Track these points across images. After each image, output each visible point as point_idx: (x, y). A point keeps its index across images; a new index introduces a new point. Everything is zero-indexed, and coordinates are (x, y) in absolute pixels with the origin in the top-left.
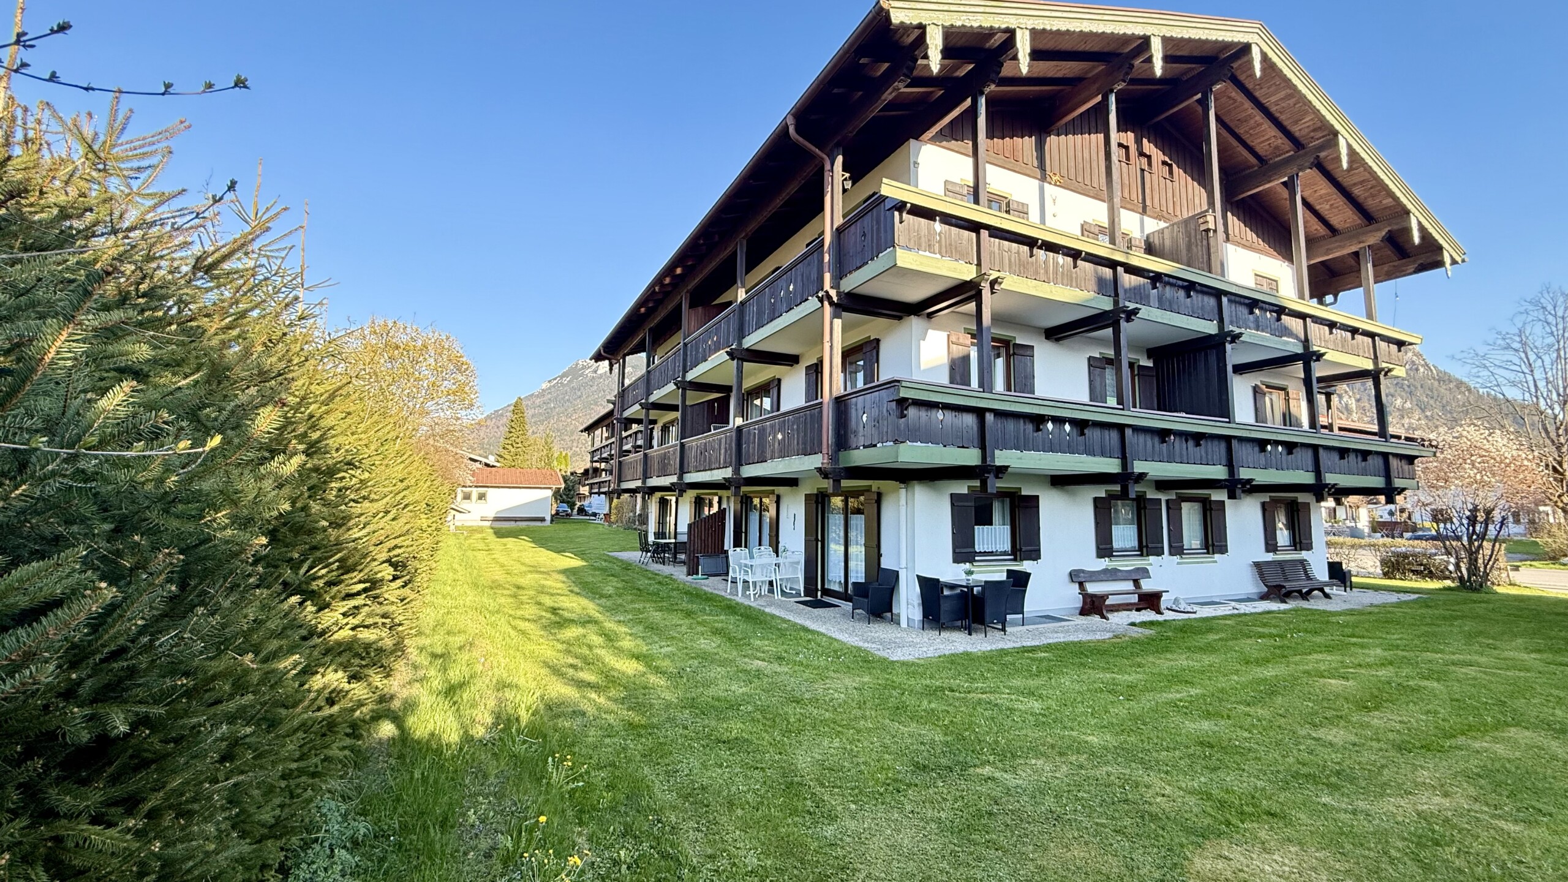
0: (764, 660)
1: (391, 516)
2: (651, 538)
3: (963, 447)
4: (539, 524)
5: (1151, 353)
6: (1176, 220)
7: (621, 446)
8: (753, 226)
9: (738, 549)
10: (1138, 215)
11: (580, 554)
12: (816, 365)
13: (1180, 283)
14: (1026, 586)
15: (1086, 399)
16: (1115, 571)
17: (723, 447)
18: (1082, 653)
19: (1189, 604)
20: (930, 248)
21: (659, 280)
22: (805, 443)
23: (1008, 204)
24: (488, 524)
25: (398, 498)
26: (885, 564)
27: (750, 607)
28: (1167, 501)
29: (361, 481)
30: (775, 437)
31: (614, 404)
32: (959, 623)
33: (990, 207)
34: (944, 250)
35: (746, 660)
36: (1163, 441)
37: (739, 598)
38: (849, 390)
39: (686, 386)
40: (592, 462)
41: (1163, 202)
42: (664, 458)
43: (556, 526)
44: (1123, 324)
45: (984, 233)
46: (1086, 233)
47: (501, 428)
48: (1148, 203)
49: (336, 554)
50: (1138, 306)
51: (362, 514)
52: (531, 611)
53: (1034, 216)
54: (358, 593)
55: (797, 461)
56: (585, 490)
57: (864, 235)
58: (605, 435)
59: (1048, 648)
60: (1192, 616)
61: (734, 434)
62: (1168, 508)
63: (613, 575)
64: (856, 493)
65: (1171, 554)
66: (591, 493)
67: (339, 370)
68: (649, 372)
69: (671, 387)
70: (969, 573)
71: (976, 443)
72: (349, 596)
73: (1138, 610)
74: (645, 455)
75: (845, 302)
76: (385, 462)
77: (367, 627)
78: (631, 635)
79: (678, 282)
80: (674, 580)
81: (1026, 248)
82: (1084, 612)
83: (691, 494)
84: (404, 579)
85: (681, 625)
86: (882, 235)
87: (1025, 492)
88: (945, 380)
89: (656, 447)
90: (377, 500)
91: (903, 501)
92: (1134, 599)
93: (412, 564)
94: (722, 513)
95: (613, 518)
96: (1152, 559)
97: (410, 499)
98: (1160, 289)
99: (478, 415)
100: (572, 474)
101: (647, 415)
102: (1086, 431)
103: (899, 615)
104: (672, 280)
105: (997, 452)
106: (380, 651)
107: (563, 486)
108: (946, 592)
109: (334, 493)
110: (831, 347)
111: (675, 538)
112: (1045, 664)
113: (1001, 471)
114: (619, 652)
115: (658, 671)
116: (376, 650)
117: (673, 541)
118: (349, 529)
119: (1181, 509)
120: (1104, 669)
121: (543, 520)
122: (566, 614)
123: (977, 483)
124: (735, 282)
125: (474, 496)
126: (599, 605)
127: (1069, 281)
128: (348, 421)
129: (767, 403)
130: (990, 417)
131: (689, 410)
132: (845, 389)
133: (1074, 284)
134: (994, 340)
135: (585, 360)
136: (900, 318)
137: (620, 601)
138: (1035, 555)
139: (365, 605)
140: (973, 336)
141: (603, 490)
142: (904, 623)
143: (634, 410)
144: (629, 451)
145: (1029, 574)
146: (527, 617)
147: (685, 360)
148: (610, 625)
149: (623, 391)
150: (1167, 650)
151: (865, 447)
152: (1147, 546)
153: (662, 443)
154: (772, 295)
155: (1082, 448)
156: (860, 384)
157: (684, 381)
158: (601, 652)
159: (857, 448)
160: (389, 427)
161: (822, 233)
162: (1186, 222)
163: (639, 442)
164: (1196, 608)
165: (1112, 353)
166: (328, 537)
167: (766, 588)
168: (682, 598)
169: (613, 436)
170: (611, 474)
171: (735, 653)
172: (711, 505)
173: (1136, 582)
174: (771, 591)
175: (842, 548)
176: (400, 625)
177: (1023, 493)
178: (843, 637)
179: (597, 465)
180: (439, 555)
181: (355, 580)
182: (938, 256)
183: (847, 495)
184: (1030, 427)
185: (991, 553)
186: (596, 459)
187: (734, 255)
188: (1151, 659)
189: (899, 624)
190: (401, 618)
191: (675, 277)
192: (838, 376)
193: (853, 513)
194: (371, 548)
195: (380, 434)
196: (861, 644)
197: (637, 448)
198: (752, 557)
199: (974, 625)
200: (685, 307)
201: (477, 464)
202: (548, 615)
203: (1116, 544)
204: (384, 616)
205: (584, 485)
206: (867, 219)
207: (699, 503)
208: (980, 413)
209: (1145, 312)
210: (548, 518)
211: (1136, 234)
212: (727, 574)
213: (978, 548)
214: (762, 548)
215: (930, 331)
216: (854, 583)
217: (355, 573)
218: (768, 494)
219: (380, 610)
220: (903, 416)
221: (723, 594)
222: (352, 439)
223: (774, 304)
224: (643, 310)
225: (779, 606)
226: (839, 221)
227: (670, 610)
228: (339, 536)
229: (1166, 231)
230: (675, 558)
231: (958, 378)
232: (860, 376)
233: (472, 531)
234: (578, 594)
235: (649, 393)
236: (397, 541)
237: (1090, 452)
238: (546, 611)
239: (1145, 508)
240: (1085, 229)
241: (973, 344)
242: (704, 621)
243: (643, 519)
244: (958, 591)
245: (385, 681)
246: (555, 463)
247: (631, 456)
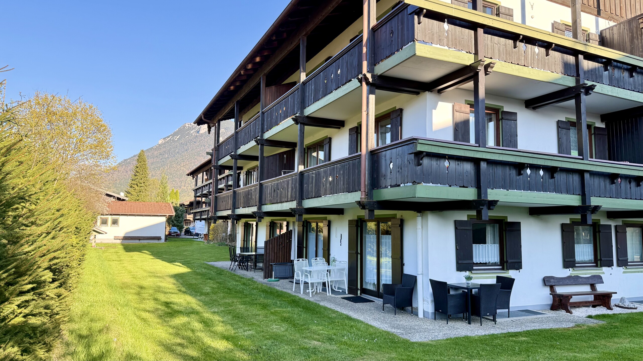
0: (319, 341)
1: (51, 236)
2: (238, 251)
3: (464, 187)
4: (156, 242)
5: (604, 118)
6: (622, 20)
7: (217, 185)
8: (311, 27)
9: (301, 259)
10: (594, 17)
11: (186, 263)
12: (357, 128)
13: (625, 66)
14: (511, 288)
15: (555, 151)
16: (577, 277)
17: (290, 186)
18: (552, 338)
19: (632, 302)
20: (440, 42)
21: (243, 66)
22: (348, 184)
23: (498, 9)
24: (119, 241)
25: (56, 223)
26: (407, 270)
27: (309, 301)
28: (616, 227)
29: (30, 210)
30: (327, 179)
31: (212, 155)
32: (461, 315)
33: (484, 12)
34: (450, 43)
35: (306, 340)
36: (613, 183)
37: (301, 295)
38: (380, 146)
39: (263, 143)
40: (196, 197)
41: (613, 7)
42: (248, 194)
43: (168, 243)
44: (583, 97)
45: (480, 31)
46: (555, 30)
47: (129, 173)
48: (602, 7)
49: (13, 263)
50: (594, 83)
51: (31, 235)
52: (150, 305)
53: (517, 18)
54: (28, 291)
55: (343, 197)
56: (190, 217)
57: (392, 32)
58: (205, 177)
59: (528, 333)
60: (634, 311)
61: (298, 177)
62: (616, 232)
63: (210, 279)
64: (385, 220)
65: (619, 265)
66: (195, 220)
67: (13, 131)
68: (236, 133)
69: (253, 143)
70: (469, 278)
71: (473, 183)
72: (22, 293)
73: (594, 306)
74: (235, 192)
75: (378, 82)
76: (46, 197)
77: (34, 315)
78: (222, 322)
79: (257, 67)
80: (255, 282)
81: (511, 42)
82: (554, 308)
83: (267, 220)
84: (60, 281)
85: (259, 315)
86: (406, 32)
87: (510, 220)
88: (450, 137)
89: (242, 186)
90: (41, 225)
91: (419, 226)
92: (591, 298)
93: (66, 271)
94: (289, 233)
95: (211, 237)
96: (605, 269)
97: (64, 224)
98: (610, 70)
99: (112, 163)
100: (181, 205)
101: (236, 163)
102: (555, 175)
103: (417, 309)
104: (253, 66)
105: (489, 191)
106: (44, 332)
107: (174, 214)
108: (452, 292)
109: (11, 219)
110: (368, 114)
111: (256, 251)
112: (525, 345)
113: (492, 204)
114: (214, 334)
115: (242, 348)
116: (40, 332)
117: (254, 253)
118: (22, 245)
119: (626, 232)
120: (568, 350)
121: (159, 238)
122: (176, 307)
123: (474, 213)
124: (298, 68)
125: (110, 222)
126: (199, 300)
127: (544, 66)
128: (21, 168)
129: (321, 155)
130: (483, 165)
131: (266, 160)
132: (378, 145)
133: (547, 67)
134: (487, 108)
135: (190, 123)
136: (418, 93)
137: (215, 297)
138: (518, 266)
139: (33, 300)
140: (472, 106)
141: (204, 217)
142: (421, 315)
143: (226, 160)
144: (222, 189)
145: (513, 280)
146: (148, 309)
147: (263, 124)
148: (207, 315)
149: (218, 146)
150: (615, 335)
151: (392, 186)
152: (601, 260)
153: (246, 184)
154: (326, 77)
155: (552, 188)
156: (388, 141)
157: (262, 139)
158: (201, 335)
159: (386, 187)
160: (49, 172)
161: (362, 32)
162: (630, 21)
163: (230, 183)
164: (636, 305)
165: (575, 118)
166: (7, 251)
167: (320, 288)
168: (260, 295)
169: (211, 178)
170: (210, 205)
171: (298, 335)
172: (281, 228)
173: (593, 286)
174: (324, 290)
175: (375, 259)
176: (57, 314)
177: (509, 221)
178: (376, 324)
179: (199, 199)
180: (84, 264)
181: (26, 282)
182: (446, 48)
183: (379, 221)
184: (514, 172)
185: (485, 264)
186: (198, 194)
187: (297, 48)
188: (603, 342)
189: (417, 315)
190: (58, 309)
191: (256, 64)
192: (373, 136)
193: (383, 234)
194: (37, 259)
195: (43, 177)
196: (389, 330)
197: (228, 187)
198: (310, 265)
199: (472, 317)
200: (262, 85)
201: (112, 199)
202: (163, 308)
203: (578, 258)
204: (47, 307)
205: (190, 214)
206: (395, 20)
207: (272, 226)
208: (476, 162)
209: (600, 88)
210: (163, 237)
211: (593, 31)
212: (293, 277)
213: (476, 260)
214: (318, 258)
215: (440, 103)
216: (384, 285)
217: (26, 277)
218: (322, 220)
219: (43, 303)
220: (419, 164)
221: (290, 292)
222: (23, 180)
223: (326, 84)
224: (232, 88)
225: (330, 300)
226: (374, 22)
227: (251, 304)
228: (14, 250)
229: (615, 28)
230: (256, 266)
231: (460, 137)
232: (388, 135)
233: (108, 246)
234: (184, 292)
235: (237, 148)
236: (56, 254)
237: (557, 190)
238: (162, 305)
239: (599, 232)
240: (555, 26)
241: (471, 112)
242: (276, 312)
243: (233, 238)
244: (460, 291)
245: (47, 354)
246: (169, 198)
247: (224, 192)
